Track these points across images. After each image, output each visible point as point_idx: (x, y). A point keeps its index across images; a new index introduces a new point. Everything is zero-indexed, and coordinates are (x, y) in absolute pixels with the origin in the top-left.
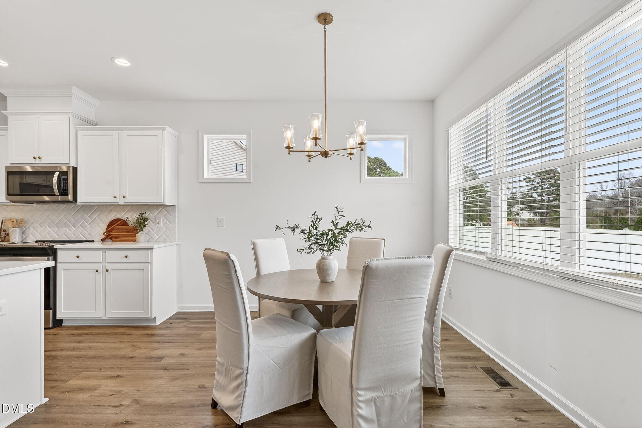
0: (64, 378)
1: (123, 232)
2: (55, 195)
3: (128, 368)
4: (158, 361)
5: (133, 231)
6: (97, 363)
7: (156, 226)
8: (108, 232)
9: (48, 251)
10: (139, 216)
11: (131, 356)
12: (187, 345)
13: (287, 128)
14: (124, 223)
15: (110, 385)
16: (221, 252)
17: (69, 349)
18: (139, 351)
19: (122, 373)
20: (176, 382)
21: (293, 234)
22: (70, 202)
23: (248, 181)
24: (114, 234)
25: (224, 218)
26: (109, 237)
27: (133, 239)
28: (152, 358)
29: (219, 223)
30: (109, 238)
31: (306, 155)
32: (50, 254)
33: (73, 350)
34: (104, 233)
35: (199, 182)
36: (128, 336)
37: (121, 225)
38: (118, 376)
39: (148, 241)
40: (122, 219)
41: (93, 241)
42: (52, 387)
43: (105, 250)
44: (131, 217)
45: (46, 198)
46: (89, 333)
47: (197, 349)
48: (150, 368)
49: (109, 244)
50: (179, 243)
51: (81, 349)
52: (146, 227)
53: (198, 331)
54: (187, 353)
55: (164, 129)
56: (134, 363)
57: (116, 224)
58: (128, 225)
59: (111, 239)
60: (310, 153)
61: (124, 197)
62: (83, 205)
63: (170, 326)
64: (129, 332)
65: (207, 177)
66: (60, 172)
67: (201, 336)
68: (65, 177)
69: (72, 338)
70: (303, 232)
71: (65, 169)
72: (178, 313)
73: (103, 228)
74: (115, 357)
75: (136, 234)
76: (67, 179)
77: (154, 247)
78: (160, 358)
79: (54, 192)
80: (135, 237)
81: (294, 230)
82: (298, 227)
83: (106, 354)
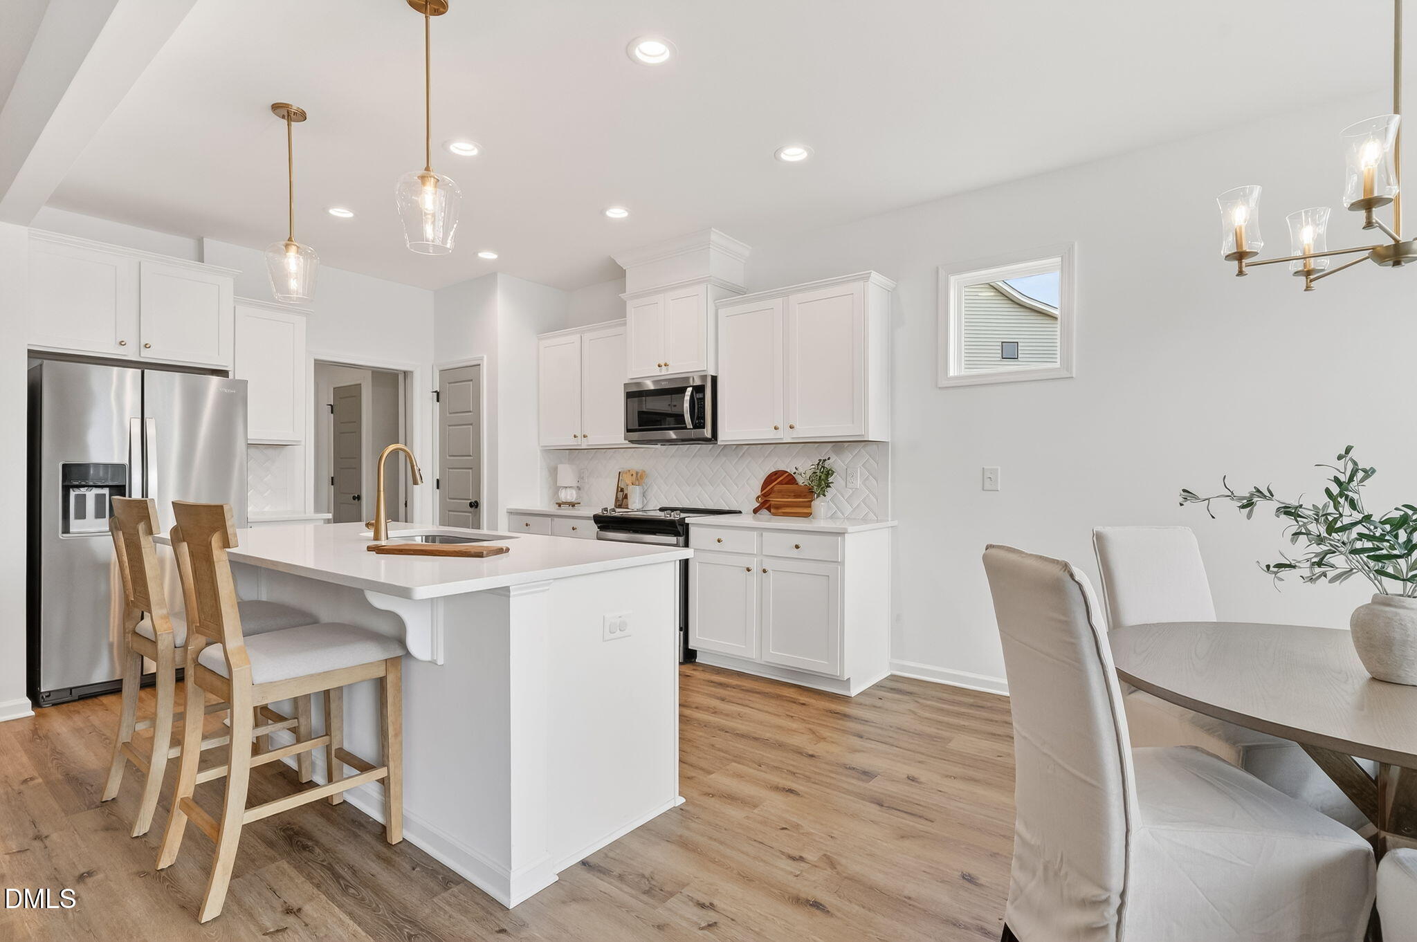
0: (703, 764)
1: (789, 497)
2: (685, 428)
3: (808, 779)
4: (863, 781)
5: (805, 496)
6: (752, 750)
7: (850, 485)
8: (764, 495)
9: (677, 527)
10: (818, 464)
11: (810, 753)
12: (923, 758)
13: (1232, 198)
14: (791, 479)
15: (776, 805)
16: (1041, 557)
17: (707, 709)
18: (822, 745)
19: (801, 788)
20: (907, 843)
21: (1249, 516)
22: (706, 440)
23: (1065, 374)
24: (775, 500)
25: (999, 468)
26: (766, 506)
27: (806, 511)
28: (850, 768)
29: (987, 482)
30: (766, 508)
31: (1297, 273)
32: (680, 533)
33: (715, 713)
34: (758, 498)
35: (940, 386)
36: (800, 708)
37: (786, 484)
38: (791, 791)
39: (833, 517)
40: (787, 472)
41: (740, 512)
42: (688, 778)
43: (762, 530)
44: (802, 467)
45: (672, 435)
46: (737, 685)
47: (947, 776)
48: (848, 792)
49: (767, 520)
50: (895, 523)
51: (727, 715)
52: (830, 487)
53: (942, 730)
54: (923, 779)
55: (866, 278)
56: (818, 771)
57: (775, 483)
58: (797, 484)
59: (769, 509)
60: (1312, 264)
61: (791, 427)
62: (726, 445)
63: (879, 703)
64: (803, 699)
65: (956, 374)
66: (693, 387)
67: (952, 745)
68: (700, 396)
69: (713, 689)
70: (1289, 511)
71: (698, 382)
72: (893, 678)
73: (755, 489)
74: (781, 746)
75: (812, 501)
76: (703, 399)
77: (849, 531)
78: (867, 775)
79: (685, 424)
80: (810, 507)
81: (1249, 504)
82: (1268, 495)
83: (768, 735)
